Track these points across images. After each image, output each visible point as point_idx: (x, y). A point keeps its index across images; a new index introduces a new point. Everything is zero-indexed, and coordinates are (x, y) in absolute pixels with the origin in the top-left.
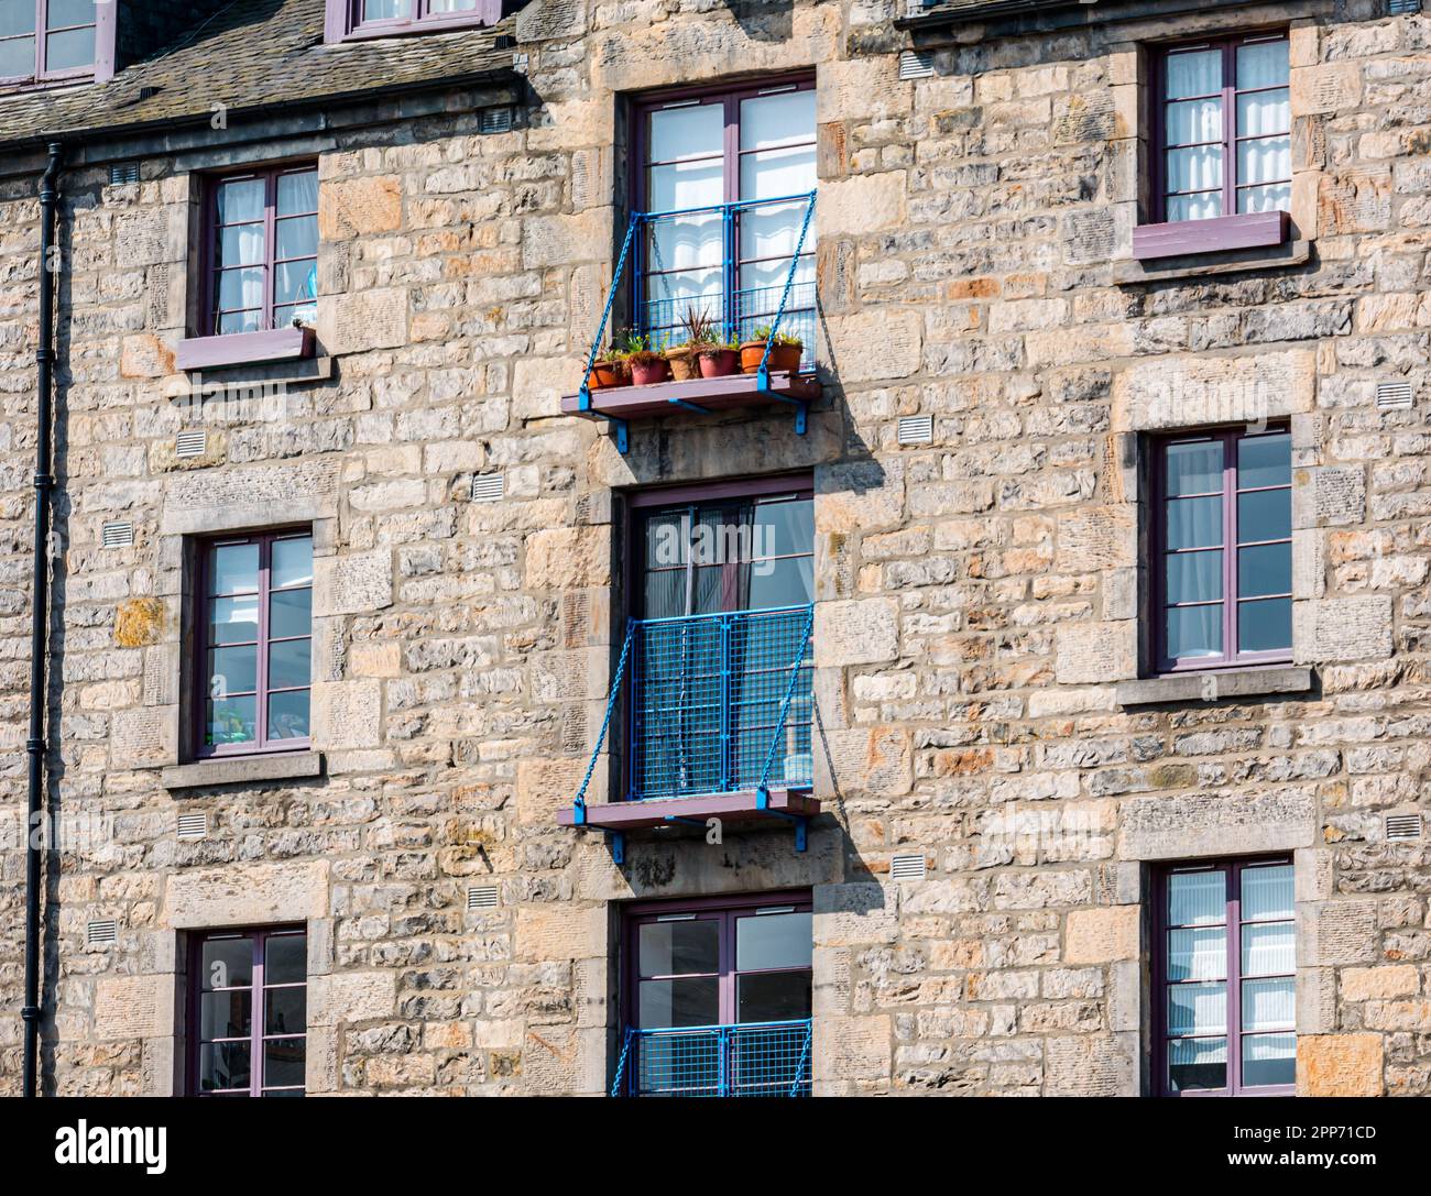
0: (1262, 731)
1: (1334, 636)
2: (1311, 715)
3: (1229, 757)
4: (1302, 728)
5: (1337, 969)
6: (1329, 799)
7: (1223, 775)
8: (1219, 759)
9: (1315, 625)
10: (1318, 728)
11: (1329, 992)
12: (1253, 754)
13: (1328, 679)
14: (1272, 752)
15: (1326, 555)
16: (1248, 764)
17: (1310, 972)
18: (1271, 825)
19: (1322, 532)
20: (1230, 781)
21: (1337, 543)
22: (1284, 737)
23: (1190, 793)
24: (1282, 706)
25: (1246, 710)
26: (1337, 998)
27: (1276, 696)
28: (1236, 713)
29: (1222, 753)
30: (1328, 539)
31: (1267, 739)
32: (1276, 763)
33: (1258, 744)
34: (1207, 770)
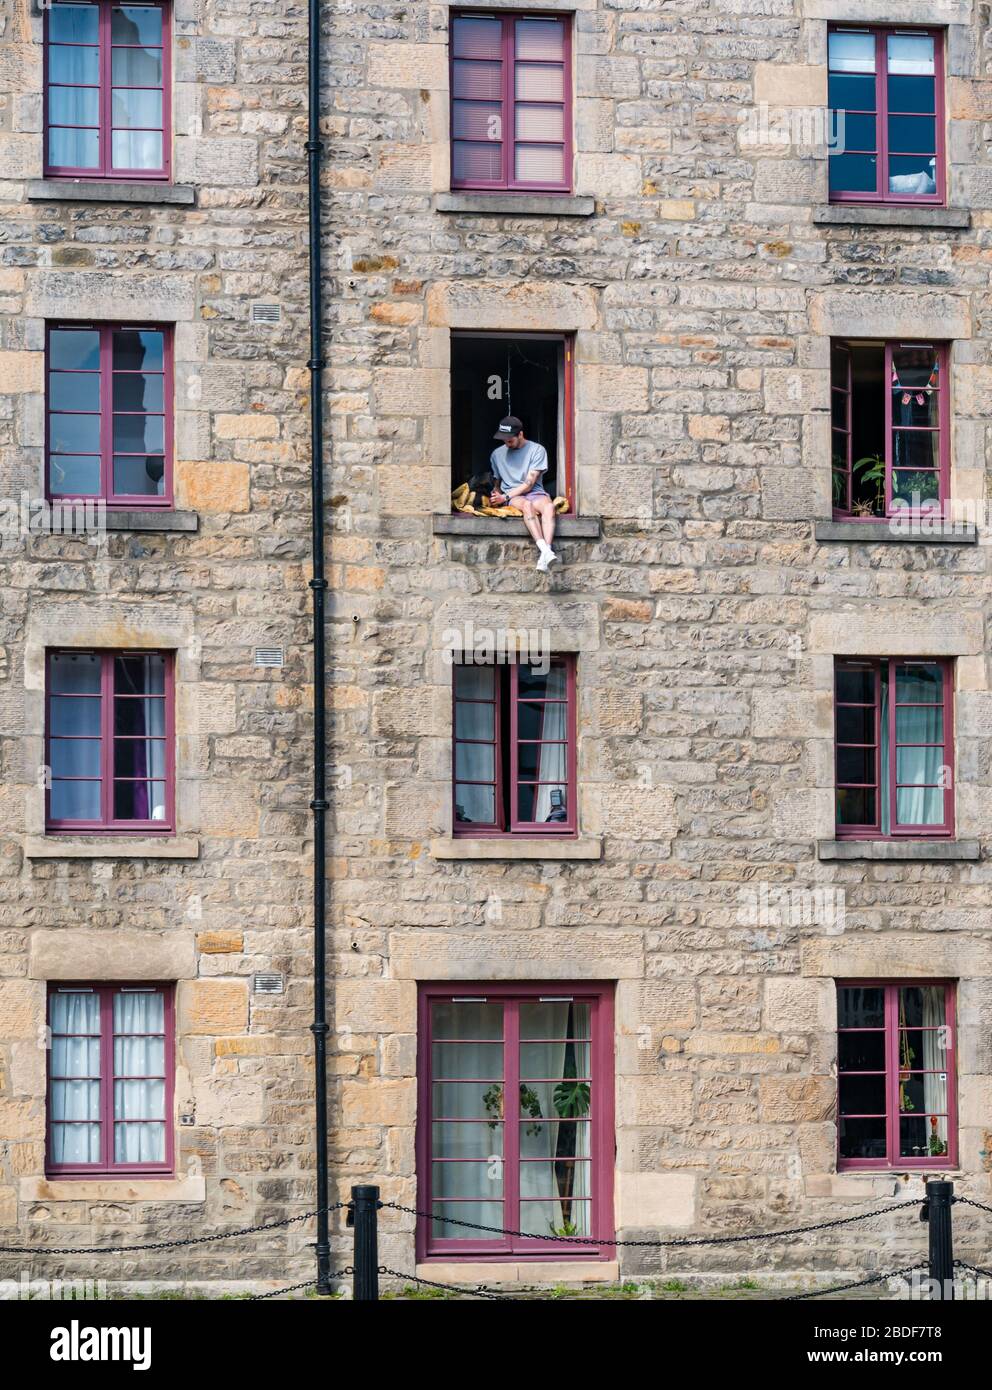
0: (149, 230)
1: (210, 165)
2: (190, 222)
3: (120, 247)
4: (183, 231)
5: (212, 413)
6: (206, 286)
7: (116, 260)
8: (113, 248)
9: (194, 155)
10: (196, 234)
11: (206, 431)
12: (142, 247)
13: (205, 197)
14: (158, 247)
15: (204, 104)
16: (137, 254)
17: (189, 414)
18: (158, 301)
19: (200, 86)
20: (122, 265)
21: (213, 96)
22: (169, 236)
23: (88, 270)
24: (166, 213)
25: (136, 212)
26: (212, 435)
27: (162, 205)
28: (127, 214)
29: (114, 243)
30: (205, 92)
31: (154, 237)
32: (162, 255)
33: (146, 240)
34: (103, 255)
